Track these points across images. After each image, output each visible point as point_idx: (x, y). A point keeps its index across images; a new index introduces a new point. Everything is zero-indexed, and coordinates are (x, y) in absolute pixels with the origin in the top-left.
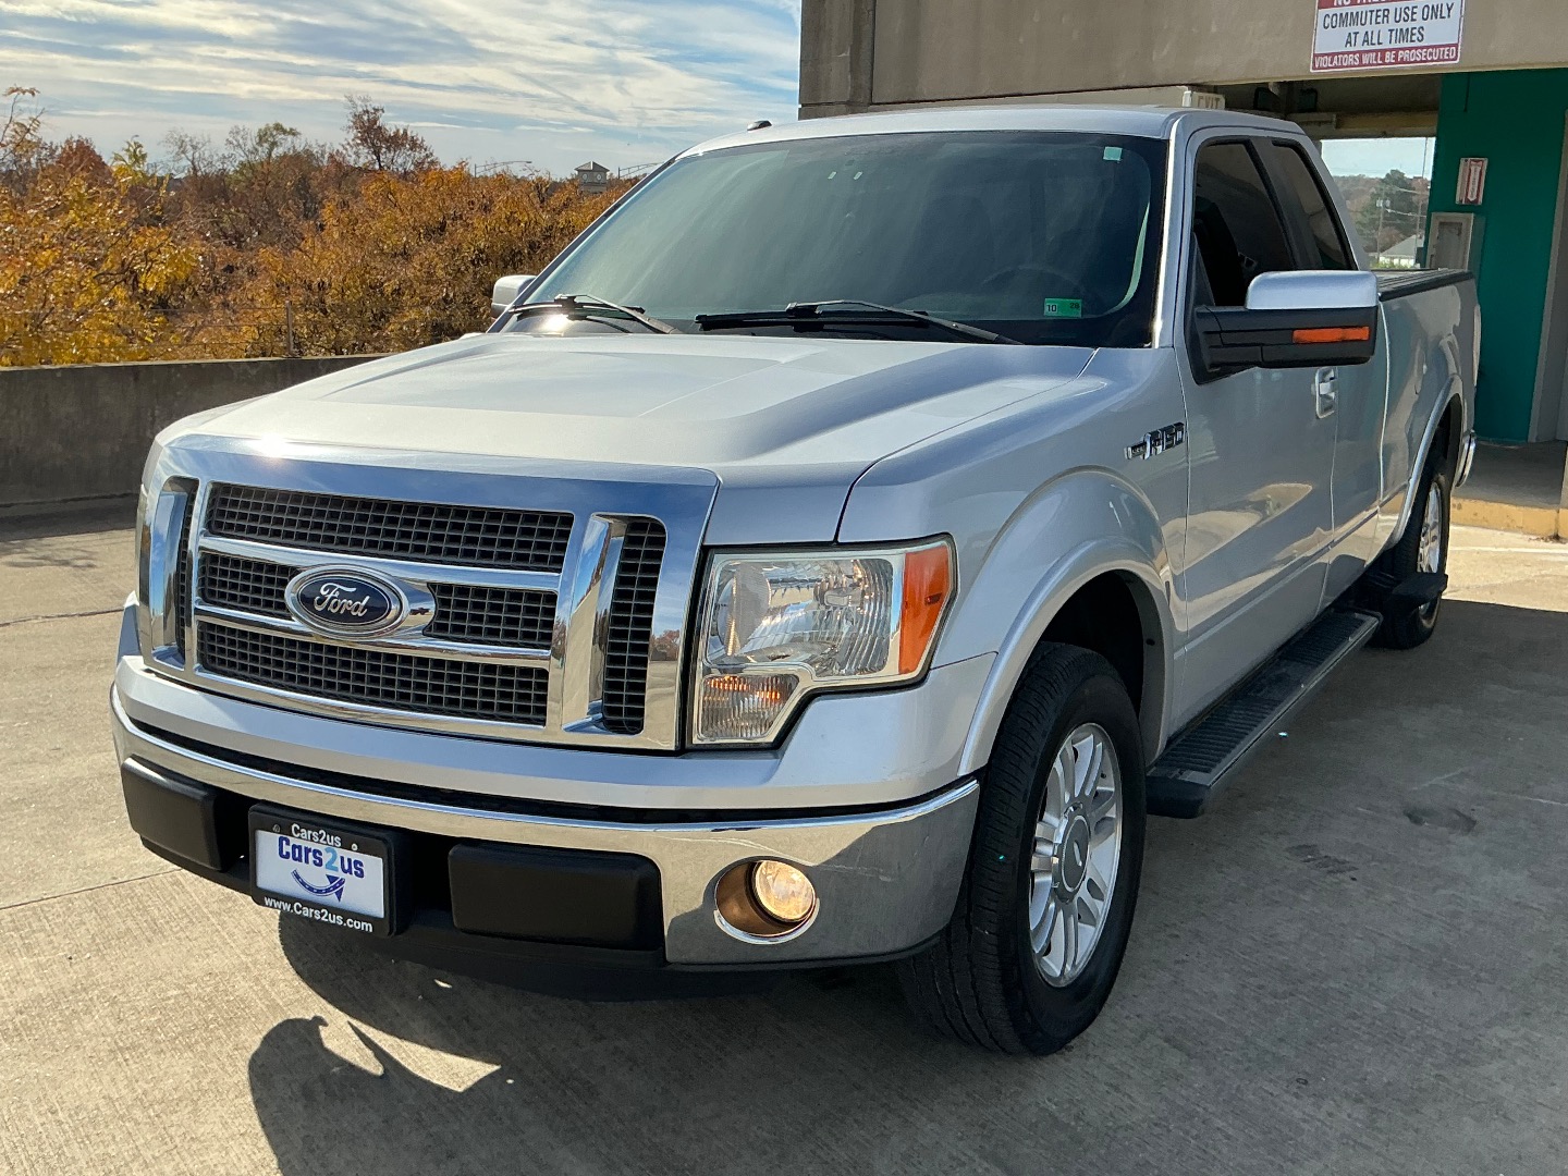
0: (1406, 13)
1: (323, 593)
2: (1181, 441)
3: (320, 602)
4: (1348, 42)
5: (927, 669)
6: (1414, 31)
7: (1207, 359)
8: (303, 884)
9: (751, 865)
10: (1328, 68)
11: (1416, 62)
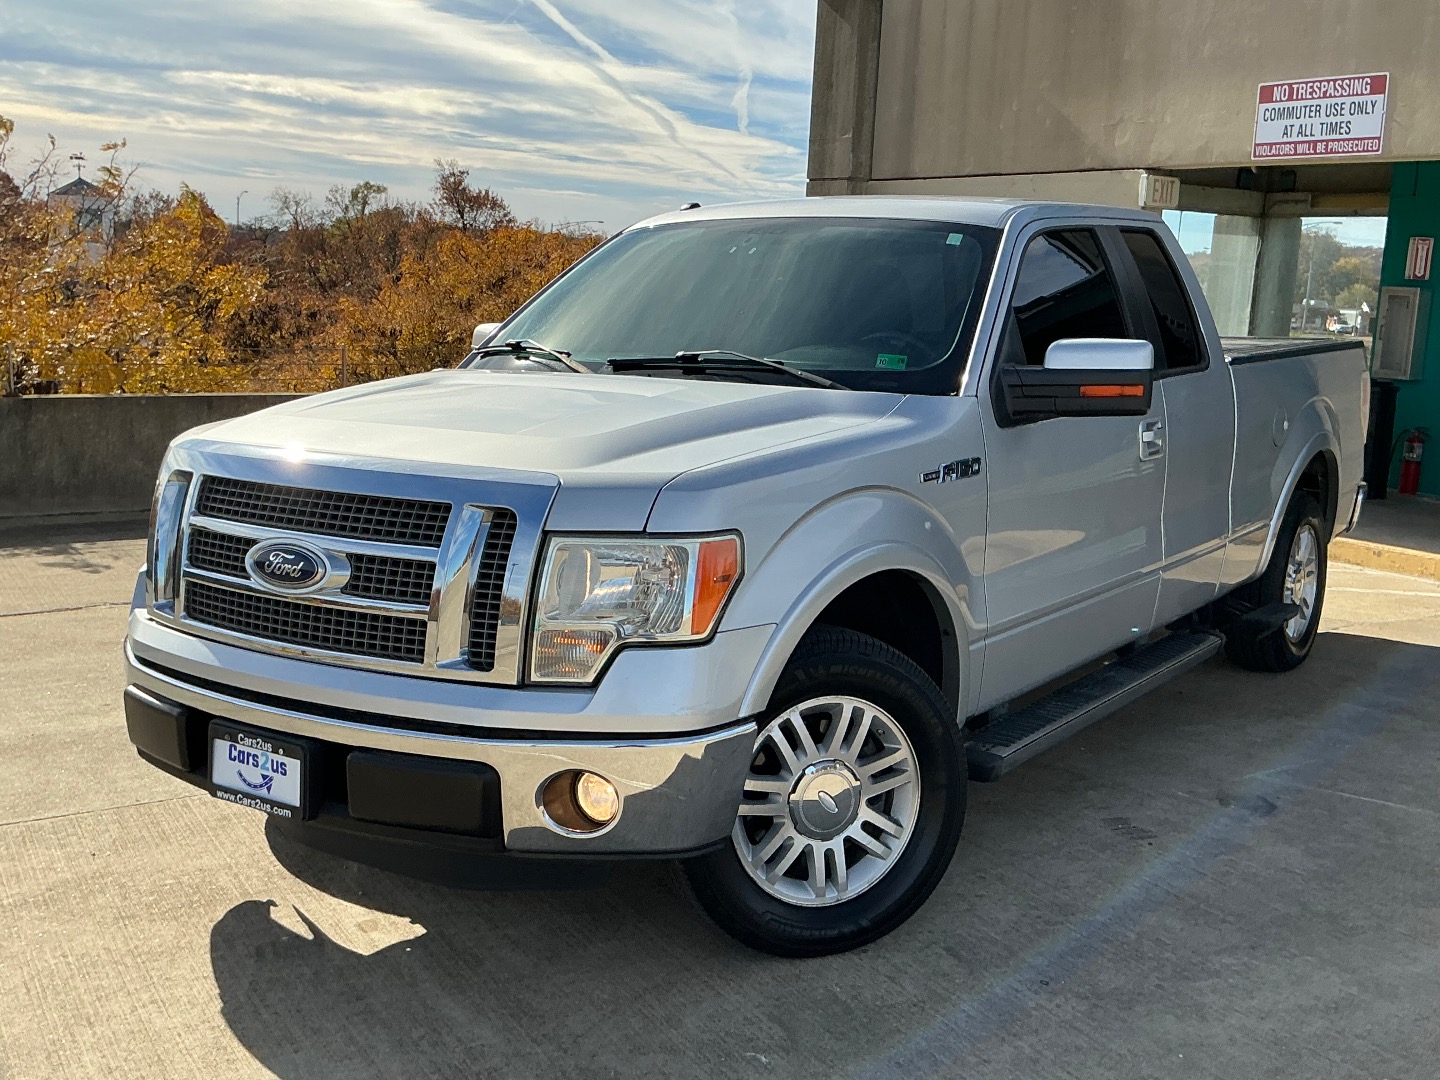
0: (1337, 110)
1: (271, 559)
2: (978, 471)
3: (269, 566)
4: (1285, 134)
5: (714, 632)
6: (1343, 125)
7: (1010, 409)
8: (245, 780)
9: (577, 775)
10: (1267, 156)
11: (1343, 152)
